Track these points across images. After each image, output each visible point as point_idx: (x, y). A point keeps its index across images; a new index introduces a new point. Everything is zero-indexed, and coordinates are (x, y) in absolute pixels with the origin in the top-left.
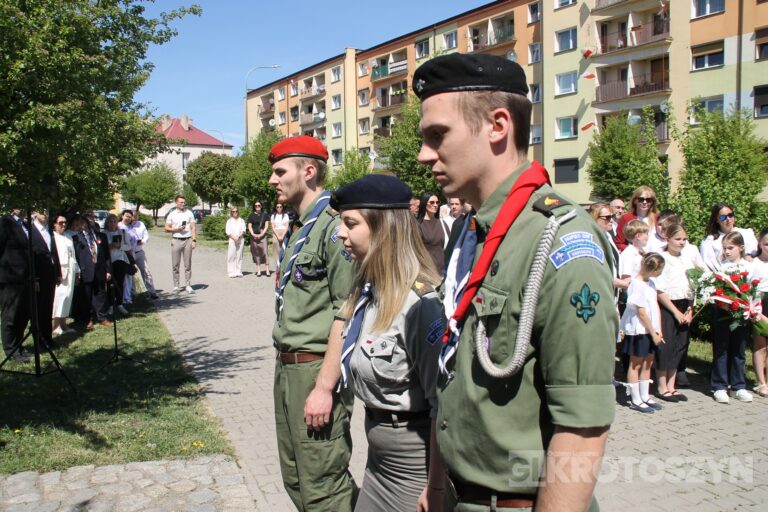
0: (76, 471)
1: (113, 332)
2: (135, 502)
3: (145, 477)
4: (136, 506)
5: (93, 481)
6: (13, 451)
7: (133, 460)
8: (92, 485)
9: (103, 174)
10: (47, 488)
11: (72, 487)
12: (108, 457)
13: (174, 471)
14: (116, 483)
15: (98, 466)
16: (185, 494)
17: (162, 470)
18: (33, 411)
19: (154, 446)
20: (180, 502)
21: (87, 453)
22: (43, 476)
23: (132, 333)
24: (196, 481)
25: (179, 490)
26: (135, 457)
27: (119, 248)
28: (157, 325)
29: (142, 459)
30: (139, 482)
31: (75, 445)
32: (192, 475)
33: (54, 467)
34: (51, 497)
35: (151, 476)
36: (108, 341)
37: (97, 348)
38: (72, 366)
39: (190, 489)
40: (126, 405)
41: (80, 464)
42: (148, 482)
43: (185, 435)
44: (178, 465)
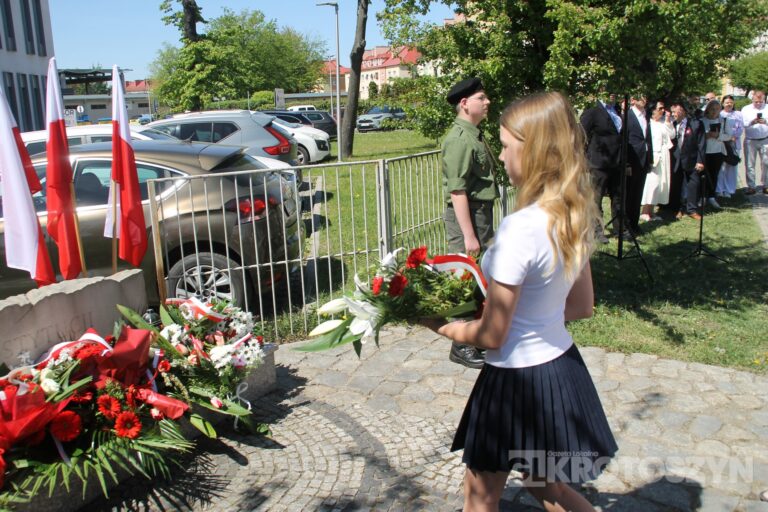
0: (639, 358)
1: (699, 225)
2: (691, 404)
3: (706, 381)
4: (692, 408)
5: (654, 372)
6: (586, 325)
7: (697, 360)
8: (651, 375)
9: (708, 58)
10: (611, 367)
11: (633, 372)
12: (672, 352)
13: (740, 382)
14: (676, 379)
15: (661, 358)
16: (747, 410)
17: (726, 378)
18: (610, 291)
19: (722, 351)
20: (740, 417)
21: (653, 342)
22: (608, 355)
23: (720, 228)
24: (762, 400)
25: (741, 404)
26: (701, 358)
27: (717, 137)
28: (749, 223)
29: (707, 361)
30: (699, 385)
31: (645, 332)
32: (759, 392)
33: (620, 349)
34: (613, 377)
35: (713, 382)
36: (693, 235)
37: (681, 239)
38: (654, 254)
39: (754, 406)
40: (701, 302)
41: (645, 352)
42: (709, 387)
43: (760, 347)
44: (745, 377)
